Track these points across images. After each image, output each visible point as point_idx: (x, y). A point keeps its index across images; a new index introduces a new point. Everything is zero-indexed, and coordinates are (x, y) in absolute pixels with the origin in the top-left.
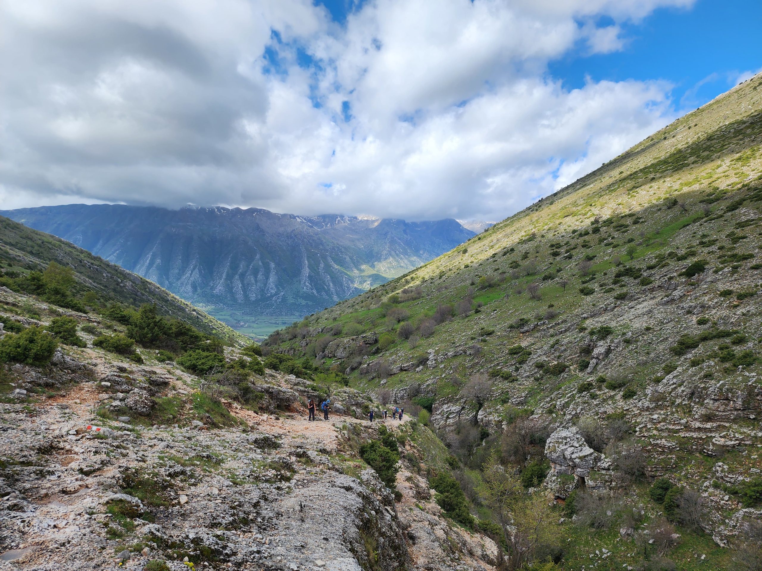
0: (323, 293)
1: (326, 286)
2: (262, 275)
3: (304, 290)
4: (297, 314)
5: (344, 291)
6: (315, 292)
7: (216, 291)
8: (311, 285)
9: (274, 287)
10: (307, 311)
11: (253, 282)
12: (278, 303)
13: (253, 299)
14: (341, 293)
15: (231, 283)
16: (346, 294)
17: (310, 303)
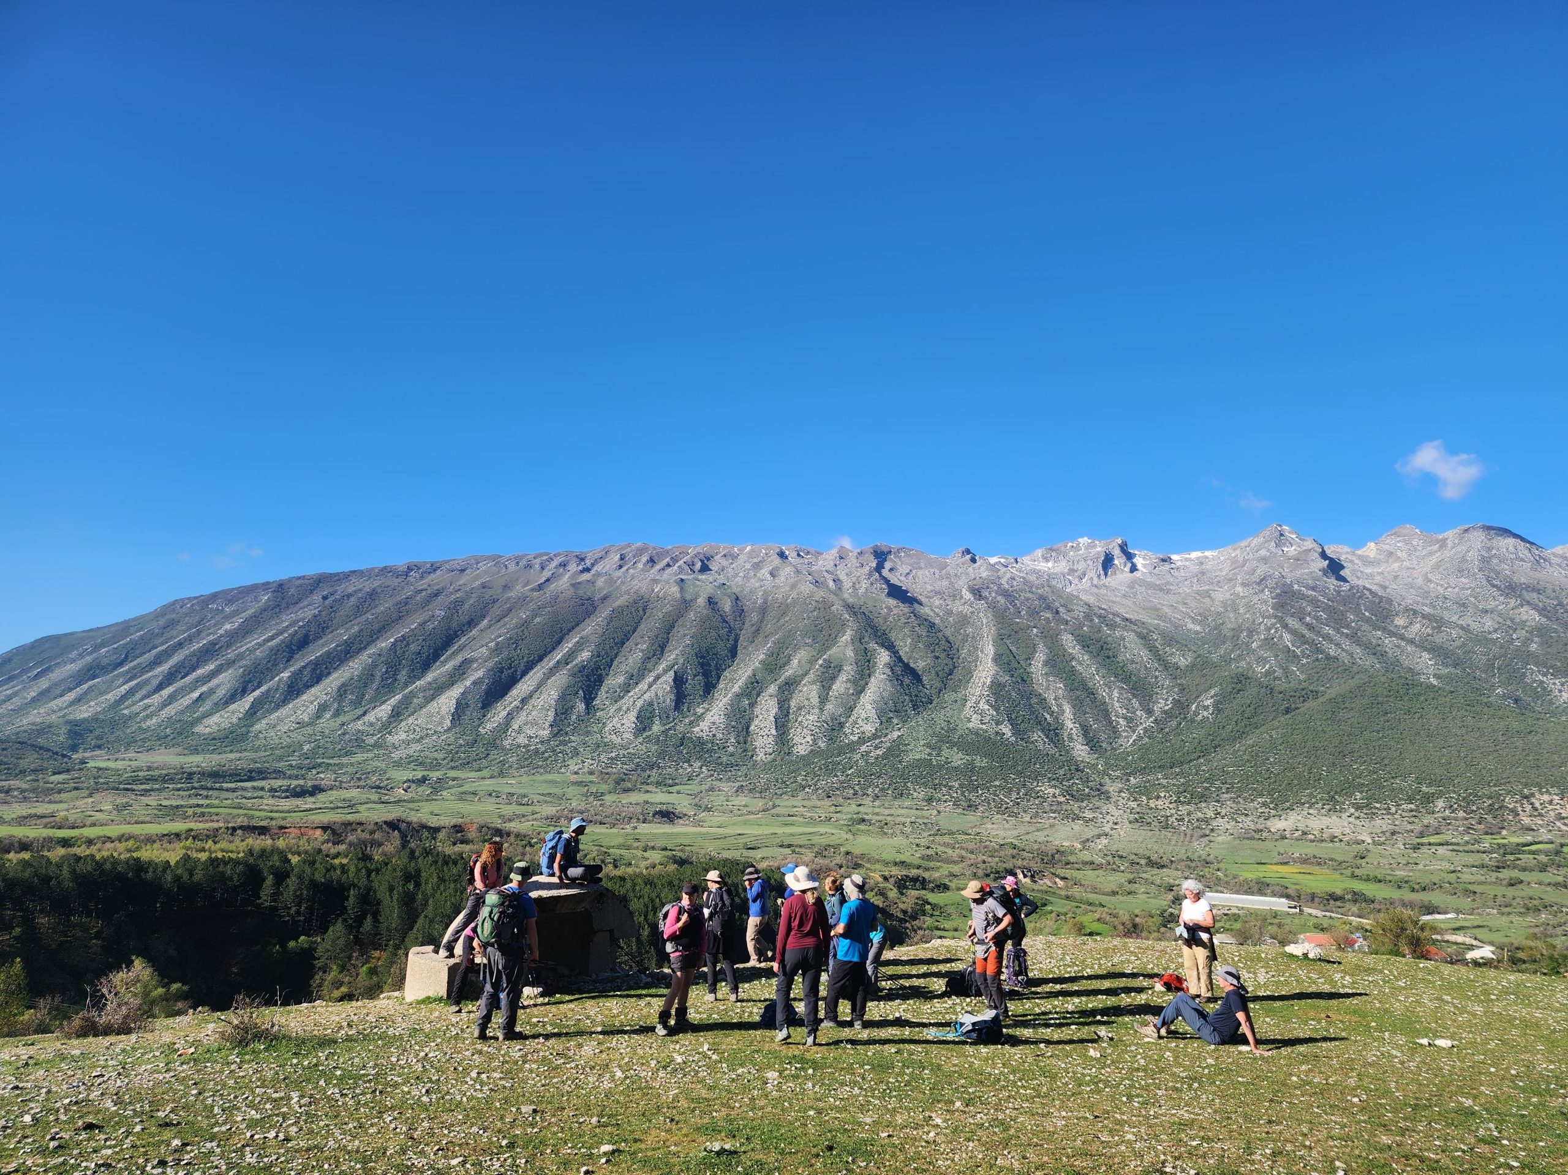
0: (1037, 736)
1: (1052, 714)
2: (848, 681)
3: (970, 725)
4: (920, 793)
5: (1115, 730)
6: (1006, 730)
7: (702, 729)
8: (997, 709)
9: (873, 714)
10: (961, 786)
11: (815, 701)
12: (872, 760)
13: (801, 749)
14: (1103, 737)
15: (752, 705)
16: (1121, 741)
17: (980, 762)
